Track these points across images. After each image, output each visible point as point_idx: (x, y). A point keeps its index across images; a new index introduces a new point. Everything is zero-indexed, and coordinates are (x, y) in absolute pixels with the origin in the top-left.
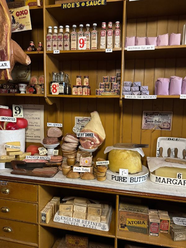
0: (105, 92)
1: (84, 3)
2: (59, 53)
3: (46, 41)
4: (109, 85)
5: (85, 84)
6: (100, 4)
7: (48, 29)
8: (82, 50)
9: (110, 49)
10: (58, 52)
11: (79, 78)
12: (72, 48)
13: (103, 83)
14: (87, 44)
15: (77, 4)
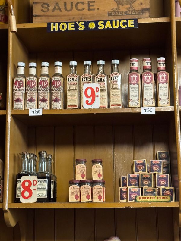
0: (142, 194)
1: (94, 24)
2: (41, 114)
3: (13, 90)
4: (150, 179)
5: (95, 177)
6: (126, 26)
7: (16, 68)
8: (90, 109)
9: (150, 108)
10: (38, 112)
11: (82, 165)
12: (68, 104)
13: (135, 175)
14: (102, 97)
15: (80, 25)
